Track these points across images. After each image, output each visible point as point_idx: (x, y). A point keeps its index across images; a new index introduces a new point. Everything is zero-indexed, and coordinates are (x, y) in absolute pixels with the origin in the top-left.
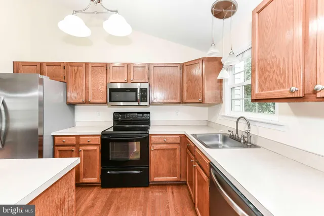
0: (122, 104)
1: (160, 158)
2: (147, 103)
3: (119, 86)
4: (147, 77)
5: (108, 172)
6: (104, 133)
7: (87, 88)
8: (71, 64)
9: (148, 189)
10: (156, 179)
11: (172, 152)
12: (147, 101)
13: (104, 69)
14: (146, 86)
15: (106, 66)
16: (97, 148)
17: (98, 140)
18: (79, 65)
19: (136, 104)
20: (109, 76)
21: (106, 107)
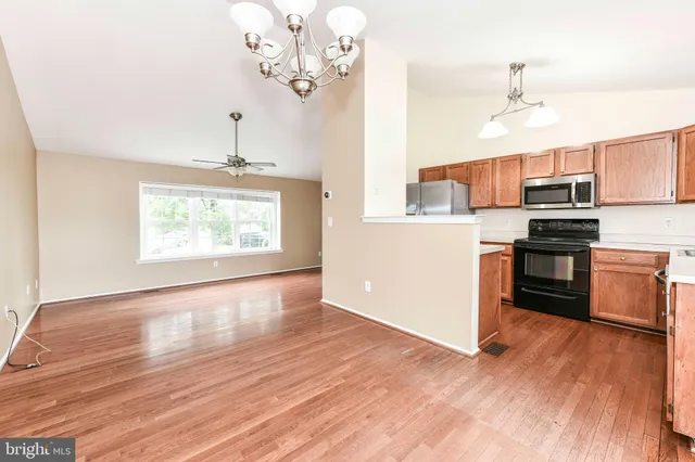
0: (542, 206)
1: (611, 286)
2: (591, 204)
3: (538, 183)
4: (591, 164)
5: (523, 289)
6: (516, 242)
7: (494, 189)
8: (475, 163)
9: (586, 325)
10: (603, 314)
12: (589, 201)
13: (518, 162)
14: (590, 178)
15: (520, 159)
16: (509, 260)
17: (510, 250)
18: (484, 162)
19: (570, 205)
20: (524, 170)
21: (519, 210)
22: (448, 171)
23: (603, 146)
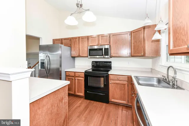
1: (115, 89)
2: (109, 57)
5: (88, 92)
6: (86, 72)
7: (79, 49)
8: (73, 38)
9: (108, 105)
10: (113, 100)
11: (123, 86)
13: (87, 39)
16: (83, 79)
17: (83, 75)
18: (75, 38)
19: (103, 57)
20: (89, 43)
21: (87, 58)
22: (63, 41)
23: (112, 35)
